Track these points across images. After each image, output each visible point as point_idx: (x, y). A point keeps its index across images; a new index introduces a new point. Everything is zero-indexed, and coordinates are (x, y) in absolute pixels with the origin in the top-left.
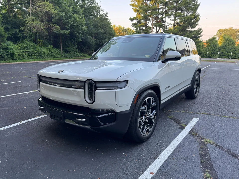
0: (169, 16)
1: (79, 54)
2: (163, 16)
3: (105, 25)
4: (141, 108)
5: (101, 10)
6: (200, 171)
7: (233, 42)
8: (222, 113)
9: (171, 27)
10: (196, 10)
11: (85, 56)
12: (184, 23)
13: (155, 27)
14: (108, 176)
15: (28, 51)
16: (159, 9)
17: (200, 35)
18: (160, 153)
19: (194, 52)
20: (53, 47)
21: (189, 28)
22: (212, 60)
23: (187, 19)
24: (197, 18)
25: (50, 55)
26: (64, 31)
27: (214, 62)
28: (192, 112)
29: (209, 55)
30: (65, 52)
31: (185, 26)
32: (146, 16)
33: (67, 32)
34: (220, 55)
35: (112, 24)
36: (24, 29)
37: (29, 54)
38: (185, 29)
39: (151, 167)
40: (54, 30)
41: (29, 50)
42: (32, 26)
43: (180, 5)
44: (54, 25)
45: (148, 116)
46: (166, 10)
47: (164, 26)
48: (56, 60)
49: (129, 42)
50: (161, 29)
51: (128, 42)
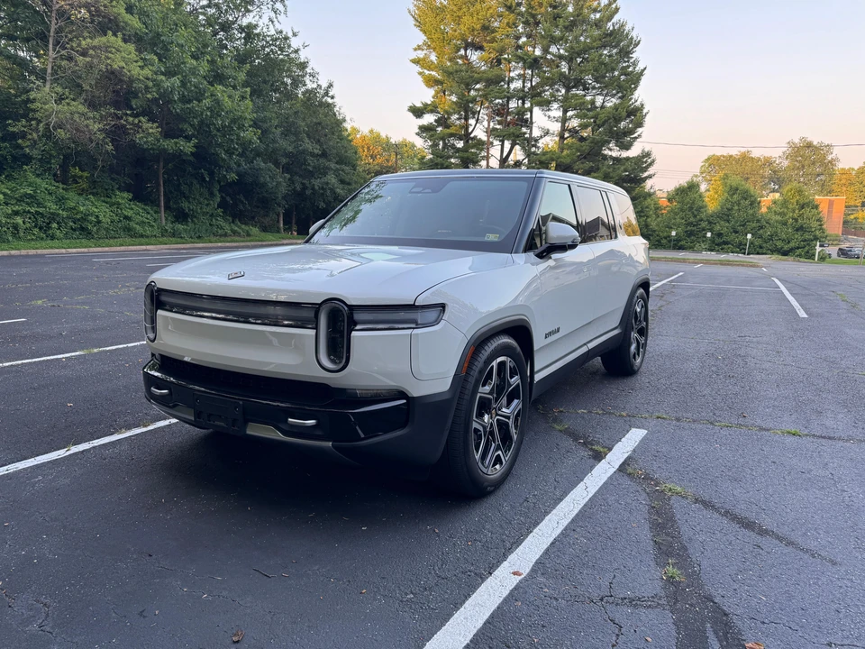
0: (545, 104)
1: (227, 228)
2: (523, 103)
3: (323, 128)
4: (481, 389)
5: (311, 75)
6: (652, 564)
7: (753, 199)
8: (714, 414)
9: (549, 143)
10: (633, 91)
11: (249, 235)
12: (593, 131)
13: (496, 143)
14: (390, 584)
15: (36, 211)
16: (511, 80)
17: (646, 174)
18: (536, 524)
19: (630, 229)
20: (130, 197)
21: (610, 150)
22: (686, 257)
23: (603, 117)
24: (635, 116)
25: (120, 229)
26: (176, 143)
27: (693, 263)
28: (624, 414)
29: (678, 239)
30: (175, 217)
31: (598, 142)
32: (468, 102)
33: (187, 147)
34: (713, 242)
35: (348, 125)
36: (23, 129)
37: (40, 220)
38: (599, 153)
39: (512, 557)
40: (139, 138)
41: (38, 207)
42: (53, 120)
43: (581, 72)
44: (140, 121)
45: (498, 417)
46: (534, 84)
47: (526, 139)
48: (142, 245)
49: (433, 192)
50: (517, 147)
51: (430, 191)
